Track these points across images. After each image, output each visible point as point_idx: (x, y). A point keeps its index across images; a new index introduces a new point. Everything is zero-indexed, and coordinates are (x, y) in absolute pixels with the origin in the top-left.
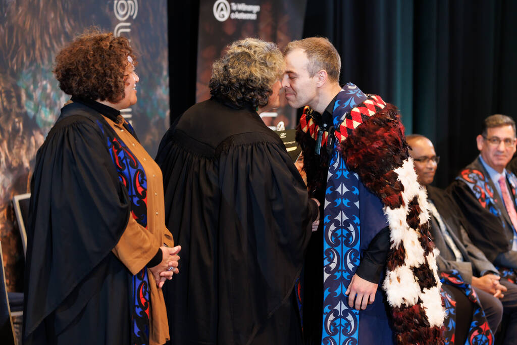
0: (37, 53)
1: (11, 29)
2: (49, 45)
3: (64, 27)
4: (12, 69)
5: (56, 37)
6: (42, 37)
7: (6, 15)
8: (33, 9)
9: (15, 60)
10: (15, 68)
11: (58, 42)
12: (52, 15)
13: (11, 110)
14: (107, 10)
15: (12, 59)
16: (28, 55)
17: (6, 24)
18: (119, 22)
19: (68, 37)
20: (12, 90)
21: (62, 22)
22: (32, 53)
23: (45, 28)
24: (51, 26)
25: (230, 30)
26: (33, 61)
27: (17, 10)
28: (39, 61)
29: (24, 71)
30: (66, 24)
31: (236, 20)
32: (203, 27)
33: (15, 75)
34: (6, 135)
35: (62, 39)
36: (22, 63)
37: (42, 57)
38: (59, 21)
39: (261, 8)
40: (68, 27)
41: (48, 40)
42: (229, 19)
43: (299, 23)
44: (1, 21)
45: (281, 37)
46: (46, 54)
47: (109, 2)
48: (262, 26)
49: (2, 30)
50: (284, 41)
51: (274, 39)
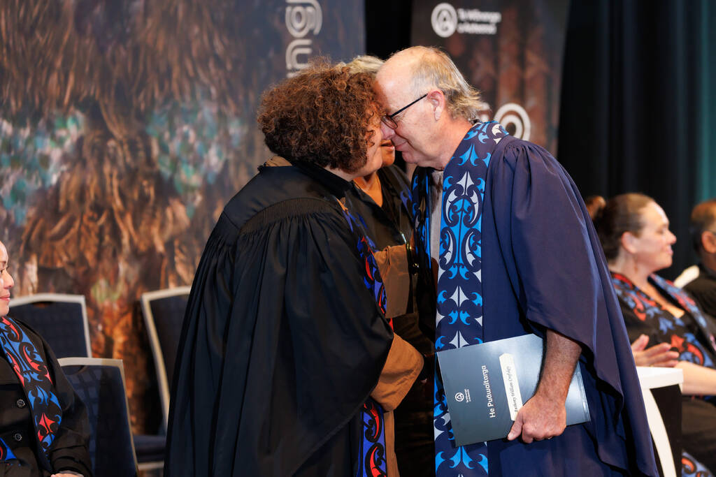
0: (175, 86)
1: (136, 51)
2: (191, 73)
3: (212, 47)
4: (138, 109)
5: (203, 62)
6: (181, 61)
7: (128, 30)
8: (169, 21)
9: (142, 96)
10: (143, 107)
11: (206, 69)
12: (196, 30)
13: (137, 170)
14: (276, 23)
15: (138, 93)
16: (162, 88)
17: (129, 43)
18: (293, 39)
19: (220, 63)
20: (138, 139)
21: (211, 39)
22: (167, 85)
23: (185, 49)
24: (195, 46)
25: (456, 50)
26: (169, 97)
27: (145, 22)
28: (177, 97)
29: (156, 112)
30: (217, 43)
31: (466, 35)
33: (143, 117)
34: (130, 206)
35: (211, 65)
36: (153, 101)
37: (181, 90)
38: (206, 38)
39: (503, 18)
40: (219, 48)
41: (189, 66)
42: (456, 33)
43: (559, 39)
44: (122, 38)
45: (532, 58)
46: (187, 87)
47: (279, 10)
48: (504, 43)
49: (123, 53)
50: (536, 65)
51: (522, 61)
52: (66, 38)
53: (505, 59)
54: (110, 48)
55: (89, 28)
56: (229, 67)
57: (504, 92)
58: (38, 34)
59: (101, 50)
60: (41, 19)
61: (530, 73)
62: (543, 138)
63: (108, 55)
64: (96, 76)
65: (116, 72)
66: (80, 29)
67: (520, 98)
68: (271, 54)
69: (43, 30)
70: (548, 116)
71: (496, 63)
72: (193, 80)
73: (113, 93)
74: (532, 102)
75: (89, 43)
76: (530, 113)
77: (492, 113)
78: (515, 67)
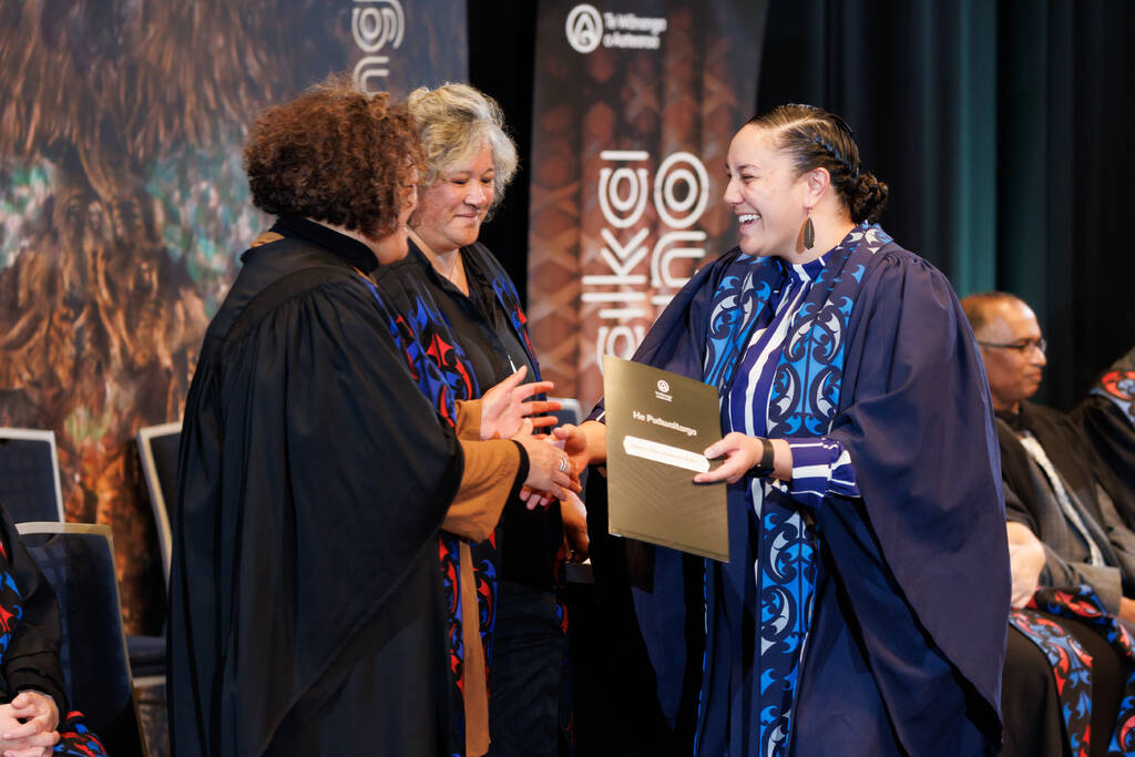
0: (189, 122)
1: (131, 72)
2: (213, 105)
3: (244, 66)
4: (134, 157)
5: (229, 87)
6: (198, 87)
7: (120, 41)
8: (180, 29)
9: (139, 138)
10: (141, 153)
11: (235, 98)
12: (220, 41)
13: (133, 246)
14: (338, 31)
15: (134, 136)
16: (169, 126)
17: (122, 60)
18: (363, 54)
19: (255, 90)
20: (135, 201)
21: (242, 55)
22: (176, 121)
23: (204, 69)
24: (219, 64)
25: (602, 73)
26: (179, 139)
27: (145, 29)
28: (193, 140)
29: (161, 160)
30: (251, 60)
31: (616, 50)
32: (545, 66)
33: (141, 169)
34: (123, 299)
35: (242, 93)
36: (157, 145)
37: (198, 130)
38: (234, 53)
40: (254, 68)
41: (210, 94)
43: (752, 56)
44: (111, 53)
45: (713, 85)
46: (206, 124)
47: (342, 12)
48: (672, 62)
49: (113, 74)
50: (718, 94)
51: (697, 90)
52: (29, 52)
53: (673, 87)
54: (93, 67)
55: (63, 37)
56: (268, 94)
57: (671, 135)
59: (81, 70)
61: (709, 107)
63: (91, 77)
64: (73, 107)
65: (103, 102)
66: (49, 38)
67: (695, 144)
71: (660, 92)
72: (216, 114)
73: (97, 134)
74: (712, 149)
75: (62, 59)
76: (710, 167)
77: (653, 166)
78: (687, 99)
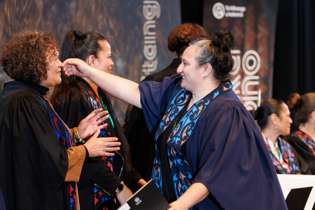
1: (72, 27)
3: (108, 25)
5: (104, 32)
7: (68, 17)
8: (88, 13)
12: (100, 17)
14: (138, 13)
17: (69, 23)
18: (146, 20)
19: (112, 32)
21: (108, 21)
23: (95, 26)
24: (100, 24)
25: (225, 25)
27: (76, 13)
31: (229, 18)
32: (206, 24)
35: (108, 33)
38: (105, 21)
39: (247, 9)
40: (112, 25)
42: (224, 17)
43: (273, 19)
44: (65, 21)
45: (261, 29)
47: (140, 7)
48: (247, 21)
49: (66, 28)
50: (263, 31)
51: (256, 30)
52: (39, 21)
53: (248, 29)
54: (60, 26)
55: (50, 16)
56: (116, 34)
57: (248, 45)
58: (25, 20)
59: (55, 27)
60: (26, 13)
61: (260, 35)
62: (266, 67)
63: (59, 29)
65: (63, 37)
66: (45, 17)
67: (255, 48)
68: (136, 28)
69: (28, 18)
70: (269, 57)
71: (244, 31)
74: (261, 49)
75: (49, 23)
76: (260, 55)
77: (242, 55)
78: (253, 33)
